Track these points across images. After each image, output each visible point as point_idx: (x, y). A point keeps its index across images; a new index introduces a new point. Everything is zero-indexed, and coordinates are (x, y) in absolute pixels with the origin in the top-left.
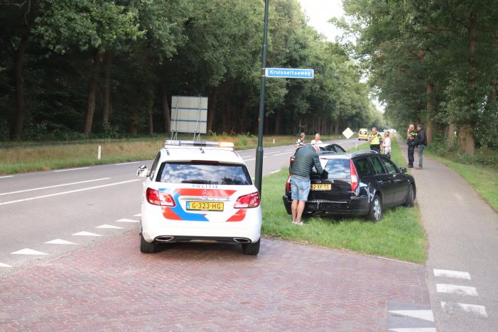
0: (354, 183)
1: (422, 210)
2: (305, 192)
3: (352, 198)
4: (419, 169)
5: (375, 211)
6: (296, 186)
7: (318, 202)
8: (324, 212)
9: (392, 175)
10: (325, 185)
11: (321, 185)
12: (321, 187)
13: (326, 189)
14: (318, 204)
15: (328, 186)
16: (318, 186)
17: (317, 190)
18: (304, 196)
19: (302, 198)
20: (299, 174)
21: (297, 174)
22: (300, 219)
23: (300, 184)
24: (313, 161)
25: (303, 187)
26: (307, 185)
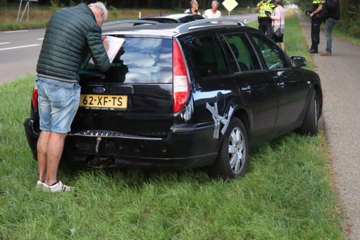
0: (181, 95)
1: (333, 140)
2: (65, 113)
3: (174, 129)
4: (326, 55)
5: (231, 155)
7: (99, 135)
8: (112, 159)
9: (274, 73)
10: (114, 98)
11: (105, 98)
12: (105, 102)
13: (116, 106)
14: (98, 142)
15: (120, 100)
16: (100, 100)
17: (97, 109)
18: (61, 121)
19: (56, 127)
20: (51, 72)
21: (47, 71)
22: (55, 176)
23: (54, 94)
24: (86, 39)
25: (60, 102)
26: (72, 97)
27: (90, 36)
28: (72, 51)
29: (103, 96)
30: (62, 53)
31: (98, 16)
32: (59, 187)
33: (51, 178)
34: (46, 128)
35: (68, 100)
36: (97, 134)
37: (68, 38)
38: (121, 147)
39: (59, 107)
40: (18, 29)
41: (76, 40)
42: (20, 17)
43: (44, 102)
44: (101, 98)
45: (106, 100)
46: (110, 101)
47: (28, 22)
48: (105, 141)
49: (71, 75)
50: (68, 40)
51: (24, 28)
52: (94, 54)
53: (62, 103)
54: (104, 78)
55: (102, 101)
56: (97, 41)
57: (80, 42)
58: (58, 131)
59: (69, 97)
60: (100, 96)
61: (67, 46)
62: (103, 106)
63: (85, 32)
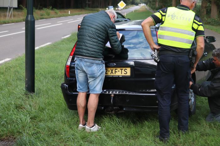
2: (98, 80)
6: (84, 72)
10: (122, 69)
11: (115, 69)
12: (115, 72)
13: (123, 74)
14: (112, 97)
15: (126, 70)
16: (112, 71)
17: (110, 76)
18: (96, 86)
19: (93, 90)
20: (87, 55)
21: (84, 54)
22: (93, 121)
23: (90, 69)
24: (107, 33)
25: (94, 74)
26: (101, 70)
27: (110, 31)
28: (99, 40)
29: (114, 69)
30: (94, 42)
31: (112, 18)
32: (96, 128)
33: (91, 122)
34: (83, 90)
35: (99, 72)
36: (111, 92)
37: (96, 33)
38: (128, 100)
39: (93, 77)
40: (9, 23)
41: (102, 33)
42: (8, 16)
43: (81, 74)
44: (113, 69)
45: (116, 71)
46: (119, 71)
47: (13, 18)
48: (116, 96)
49: (100, 55)
50: (96, 34)
51: (11, 22)
52: (112, 42)
53: (96, 74)
54: (114, 57)
55: (114, 71)
56: (114, 34)
57: (104, 35)
58: (95, 93)
59: (99, 70)
60: (112, 69)
61: (97, 37)
62: (114, 74)
63: (107, 28)
